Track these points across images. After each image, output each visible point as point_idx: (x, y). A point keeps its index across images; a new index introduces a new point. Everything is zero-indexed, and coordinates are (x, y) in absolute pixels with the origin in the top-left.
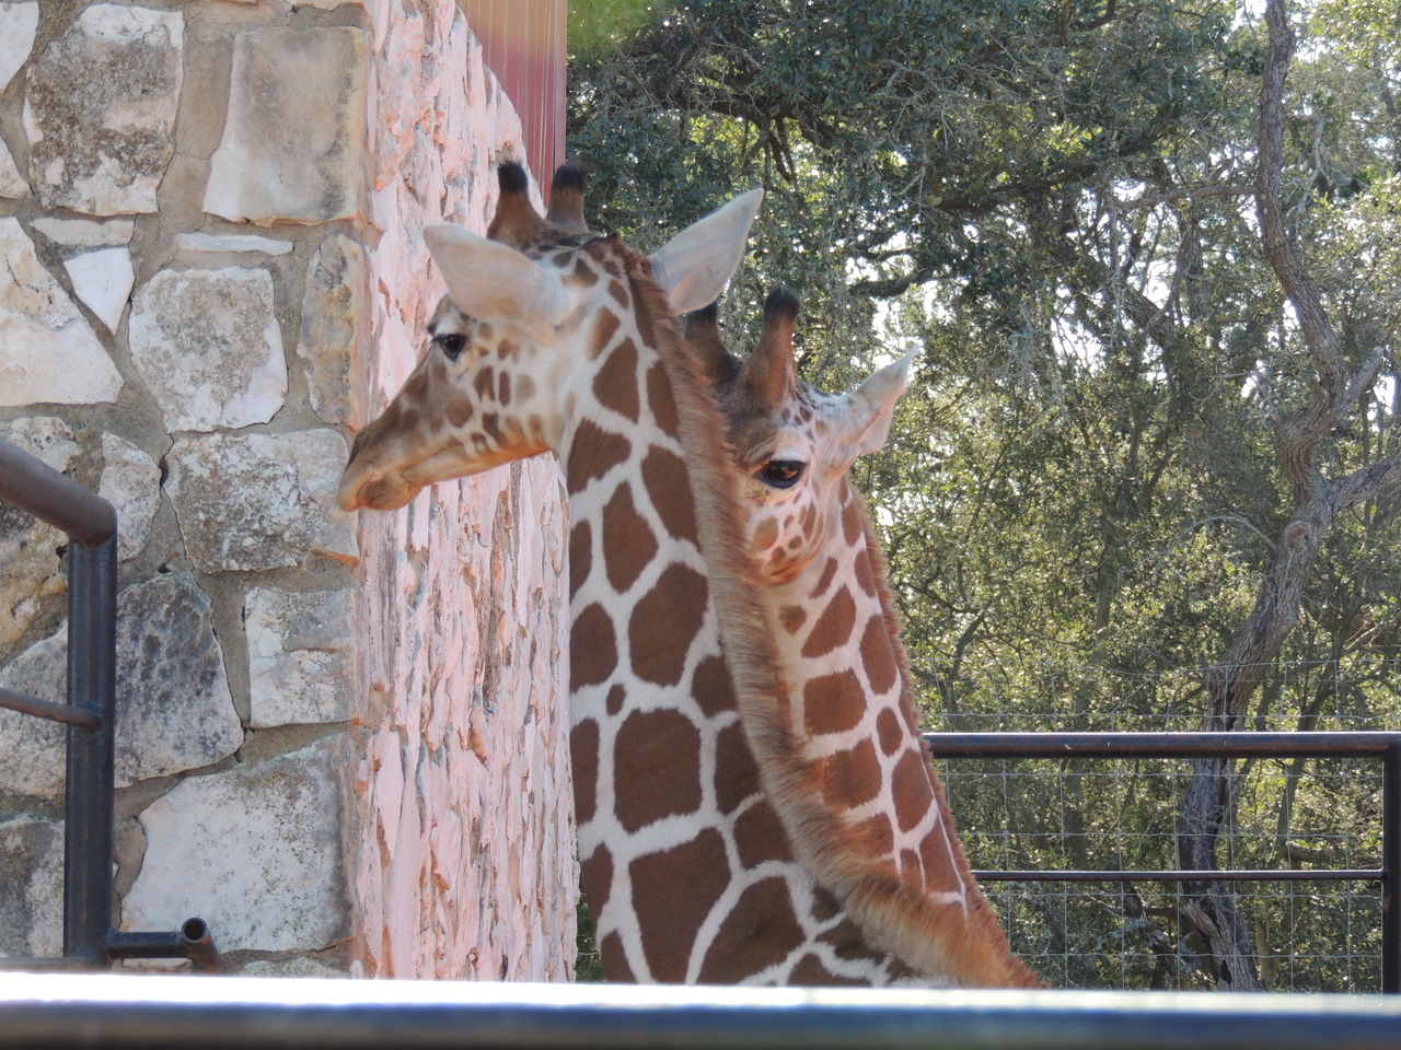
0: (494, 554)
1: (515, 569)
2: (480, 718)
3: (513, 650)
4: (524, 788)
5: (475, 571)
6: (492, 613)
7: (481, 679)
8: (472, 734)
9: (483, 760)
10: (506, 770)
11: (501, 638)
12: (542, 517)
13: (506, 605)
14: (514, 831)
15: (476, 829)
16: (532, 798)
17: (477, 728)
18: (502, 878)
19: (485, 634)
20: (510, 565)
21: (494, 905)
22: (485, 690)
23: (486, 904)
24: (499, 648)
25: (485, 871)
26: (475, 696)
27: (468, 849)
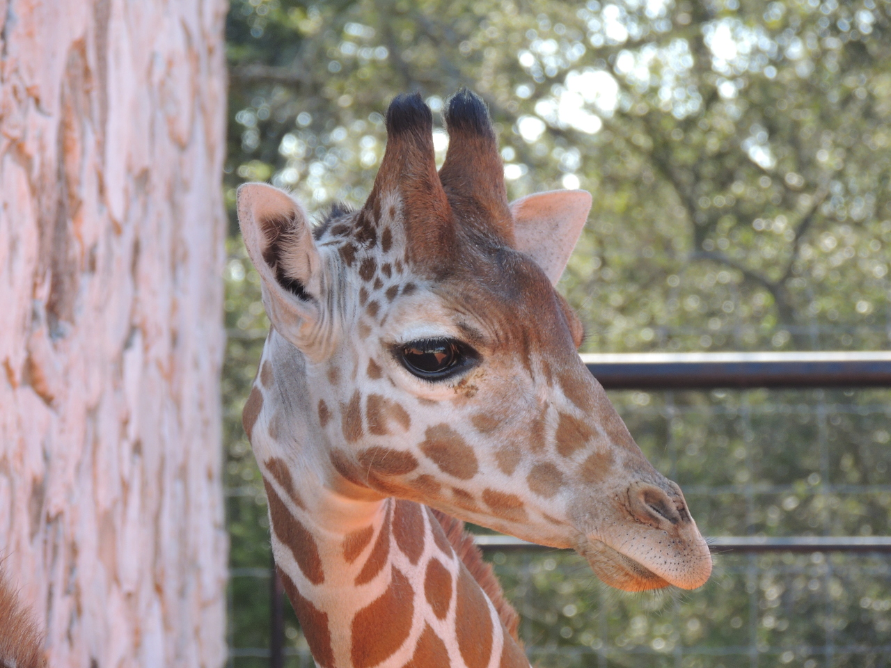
0: (64, 126)
1: (101, 146)
2: (43, 345)
3: (101, 252)
4: (123, 434)
5: (31, 147)
6: (60, 204)
7: (44, 292)
8: (30, 366)
9: (48, 400)
10: (92, 412)
11: (80, 237)
12: (149, 72)
13: (87, 192)
14: (108, 493)
15: (38, 492)
16: (137, 448)
17: (37, 358)
18: (87, 558)
19: (49, 231)
20: (91, 140)
21: (74, 591)
22: (52, 308)
23: (58, 591)
24: (76, 250)
25: (55, 548)
26: (35, 316)
27: (24, 521)
